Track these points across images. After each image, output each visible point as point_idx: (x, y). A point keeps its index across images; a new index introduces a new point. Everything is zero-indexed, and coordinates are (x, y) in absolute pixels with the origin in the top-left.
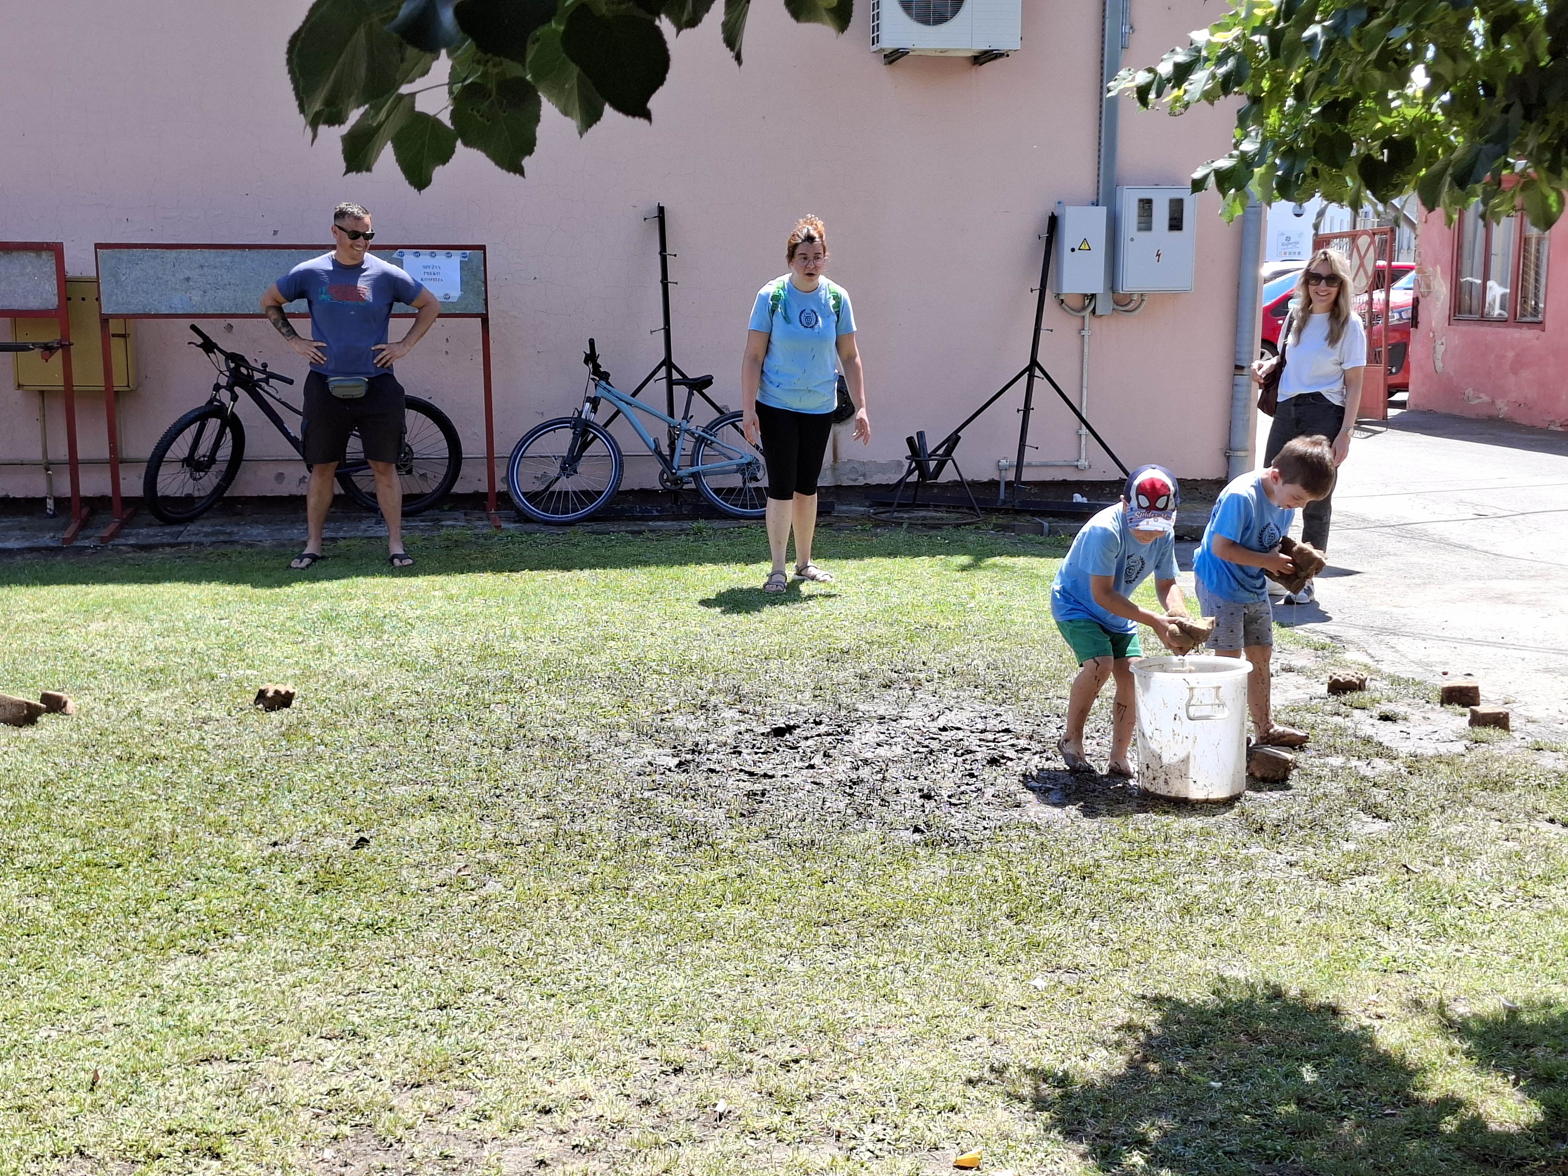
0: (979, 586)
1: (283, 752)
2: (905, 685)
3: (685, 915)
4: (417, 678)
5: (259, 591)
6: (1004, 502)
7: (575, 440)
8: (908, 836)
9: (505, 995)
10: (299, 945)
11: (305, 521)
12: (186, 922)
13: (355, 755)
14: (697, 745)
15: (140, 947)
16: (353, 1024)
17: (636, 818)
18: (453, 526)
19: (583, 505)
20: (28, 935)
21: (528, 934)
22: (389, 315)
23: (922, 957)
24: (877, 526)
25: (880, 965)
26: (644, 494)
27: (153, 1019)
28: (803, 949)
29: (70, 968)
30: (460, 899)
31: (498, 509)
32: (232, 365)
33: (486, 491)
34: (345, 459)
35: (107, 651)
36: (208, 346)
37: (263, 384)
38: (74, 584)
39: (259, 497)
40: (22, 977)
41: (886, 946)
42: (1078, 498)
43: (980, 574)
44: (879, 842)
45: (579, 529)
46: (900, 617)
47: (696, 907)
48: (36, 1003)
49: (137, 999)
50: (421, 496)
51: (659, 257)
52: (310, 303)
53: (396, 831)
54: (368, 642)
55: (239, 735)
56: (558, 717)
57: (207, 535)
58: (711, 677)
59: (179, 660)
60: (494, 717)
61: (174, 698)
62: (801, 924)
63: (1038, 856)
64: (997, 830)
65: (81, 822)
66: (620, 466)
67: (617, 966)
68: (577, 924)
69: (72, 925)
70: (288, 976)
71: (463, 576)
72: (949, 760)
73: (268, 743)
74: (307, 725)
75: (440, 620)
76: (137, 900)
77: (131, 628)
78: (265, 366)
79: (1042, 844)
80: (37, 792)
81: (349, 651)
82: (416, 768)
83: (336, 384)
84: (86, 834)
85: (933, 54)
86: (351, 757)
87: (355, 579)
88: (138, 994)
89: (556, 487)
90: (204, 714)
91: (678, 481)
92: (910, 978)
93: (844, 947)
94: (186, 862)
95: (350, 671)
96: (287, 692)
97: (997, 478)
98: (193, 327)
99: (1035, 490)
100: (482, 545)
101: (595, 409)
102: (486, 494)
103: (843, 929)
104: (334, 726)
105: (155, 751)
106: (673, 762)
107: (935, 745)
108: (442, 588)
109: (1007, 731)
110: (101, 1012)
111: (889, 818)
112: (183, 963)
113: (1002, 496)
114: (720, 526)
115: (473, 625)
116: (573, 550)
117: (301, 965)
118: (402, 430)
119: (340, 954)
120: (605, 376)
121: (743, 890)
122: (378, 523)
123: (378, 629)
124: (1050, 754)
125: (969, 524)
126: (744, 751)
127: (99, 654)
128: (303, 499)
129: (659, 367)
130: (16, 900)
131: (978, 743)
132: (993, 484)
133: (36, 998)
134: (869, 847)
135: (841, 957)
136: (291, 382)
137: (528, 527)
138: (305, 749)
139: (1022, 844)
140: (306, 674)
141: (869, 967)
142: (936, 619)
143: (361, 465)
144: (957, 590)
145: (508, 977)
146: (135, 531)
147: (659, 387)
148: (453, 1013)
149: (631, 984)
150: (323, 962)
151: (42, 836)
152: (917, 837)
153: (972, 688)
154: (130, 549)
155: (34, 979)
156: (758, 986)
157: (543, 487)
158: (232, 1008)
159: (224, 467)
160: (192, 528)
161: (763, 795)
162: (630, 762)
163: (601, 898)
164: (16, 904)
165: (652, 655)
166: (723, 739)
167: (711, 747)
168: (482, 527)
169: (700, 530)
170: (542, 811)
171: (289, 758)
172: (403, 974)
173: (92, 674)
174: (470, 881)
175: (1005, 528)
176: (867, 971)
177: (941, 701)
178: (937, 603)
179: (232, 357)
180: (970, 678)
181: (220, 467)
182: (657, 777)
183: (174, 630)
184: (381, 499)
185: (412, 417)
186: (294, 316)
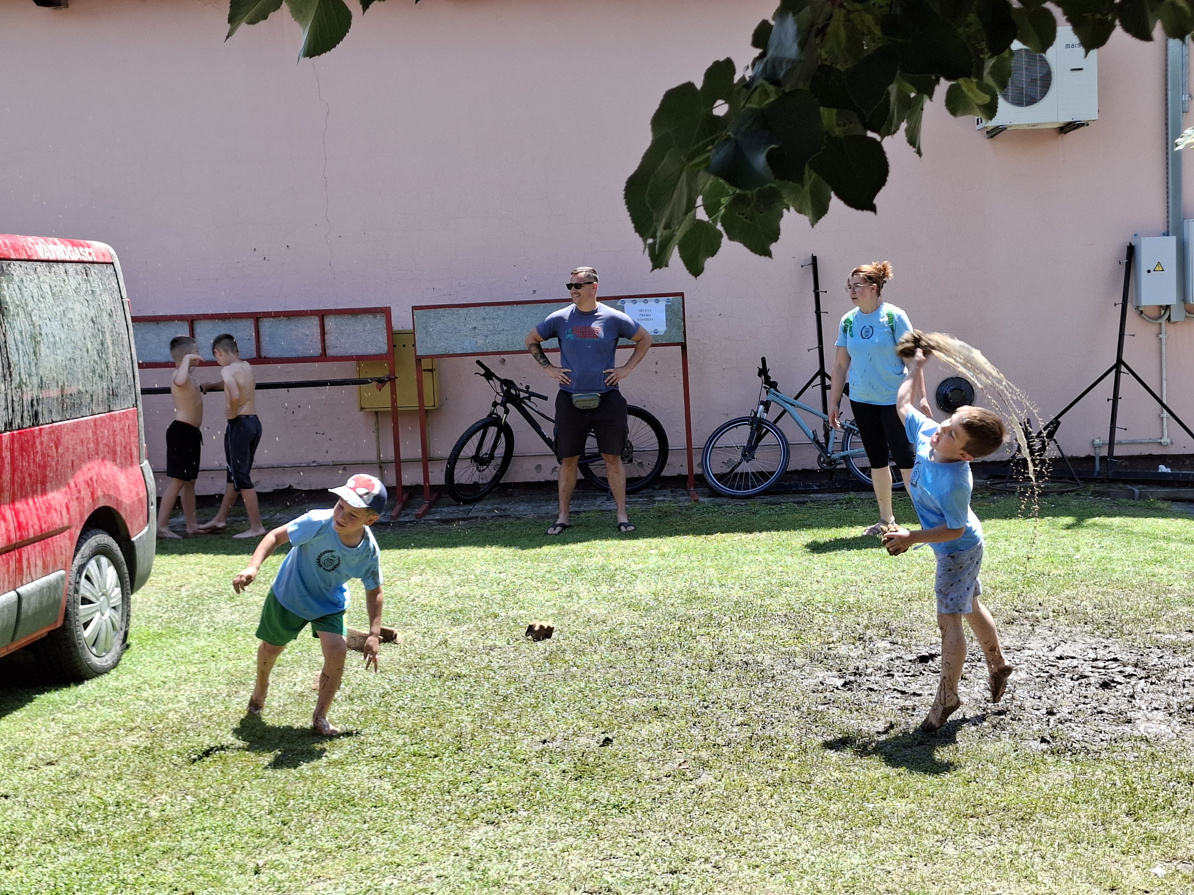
0: (1082, 541)
1: (547, 672)
2: (1026, 622)
3: (857, 805)
4: (641, 616)
5: (526, 552)
6: (1100, 473)
7: (752, 434)
8: (1037, 745)
9: (721, 864)
10: (566, 819)
11: (557, 499)
12: (484, 799)
13: (598, 674)
14: (858, 669)
15: (453, 818)
16: (608, 883)
17: (813, 727)
18: (662, 501)
19: (760, 483)
20: (375, 807)
21: (736, 818)
22: (616, 347)
23: (1056, 846)
24: (993, 494)
25: (1021, 852)
26: (806, 473)
27: (464, 873)
28: (956, 836)
29: (406, 832)
30: (682, 787)
31: (696, 486)
32: (505, 388)
33: (687, 473)
34: (584, 454)
35: (422, 597)
36: (489, 375)
37: (527, 401)
38: (399, 548)
39: (524, 483)
40: (372, 838)
41: (1025, 836)
42: (1163, 468)
43: (1082, 531)
44: (1013, 750)
45: (758, 501)
46: (1017, 567)
47: (865, 798)
48: (383, 859)
49: (452, 858)
50: (640, 478)
51: (813, 294)
52: (560, 341)
53: (631, 733)
54: (604, 588)
55: (516, 659)
56: (748, 646)
57: (489, 511)
58: (866, 615)
59: (472, 603)
60: (700, 646)
61: (469, 632)
62: (952, 815)
63: (1150, 764)
64: (1113, 742)
65: (409, 723)
66: (787, 453)
67: (806, 845)
68: (773, 810)
69: (406, 799)
70: (559, 843)
71: (671, 538)
72: (1067, 684)
73: (536, 665)
74: (564, 651)
75: (657, 572)
76: (449, 782)
77: (439, 580)
78: (528, 387)
79: (1153, 754)
80: (379, 700)
81: (591, 596)
82: (645, 685)
83: (578, 399)
84: (413, 732)
85: (1027, 128)
86: (596, 676)
87: (593, 542)
88: (453, 854)
89: (739, 470)
90: (491, 643)
91: (832, 462)
92: (1047, 863)
93: (989, 835)
94: (482, 754)
95: (592, 611)
96: (549, 627)
97: (1092, 454)
98: (478, 362)
99: (1126, 463)
100: (684, 515)
101: (767, 410)
102: (686, 476)
103: (987, 821)
104: (583, 653)
105: (458, 670)
106: (840, 682)
107: (1054, 671)
108: (657, 548)
109: (1115, 660)
110: (427, 867)
111: (1019, 731)
112: (483, 831)
113: (1098, 468)
114: (866, 497)
115: (681, 575)
116: (753, 516)
117: (567, 835)
118: (625, 431)
119: (596, 827)
120: (774, 385)
121: (902, 786)
122: (609, 499)
123: (611, 579)
124: (1154, 679)
125: (1071, 491)
126: (896, 674)
127: (417, 600)
128: (555, 483)
129: (815, 377)
130: (366, 780)
131: (1091, 669)
132: (1090, 459)
133: (382, 854)
134: (1005, 754)
135: (987, 843)
136: (546, 398)
137: (718, 500)
138: (563, 669)
139: (1136, 754)
140: (562, 613)
141: (1011, 853)
142: (1047, 568)
143: (596, 457)
144: (1064, 544)
145: (722, 850)
146: (439, 510)
147: (815, 391)
148: (682, 877)
149: (818, 860)
150: (584, 834)
151: (383, 733)
152: (1044, 746)
153: (1082, 624)
154: (436, 523)
155: (381, 840)
156: (920, 865)
157: (729, 470)
158: (520, 866)
159: (499, 461)
160: (478, 506)
161: (914, 709)
162: (806, 682)
163: (790, 789)
164: (366, 784)
165: (818, 598)
166: (879, 664)
167: (869, 671)
168: (684, 501)
169: (850, 501)
170: (740, 719)
171: (552, 677)
172: (642, 845)
173: (413, 614)
174: (688, 774)
175: (1102, 494)
176: (1010, 856)
177: (1057, 635)
178: (1047, 555)
179: (506, 382)
180: (1080, 616)
181: (497, 461)
182: (828, 694)
183: (468, 581)
184: (610, 482)
185: (632, 420)
186: (548, 350)
